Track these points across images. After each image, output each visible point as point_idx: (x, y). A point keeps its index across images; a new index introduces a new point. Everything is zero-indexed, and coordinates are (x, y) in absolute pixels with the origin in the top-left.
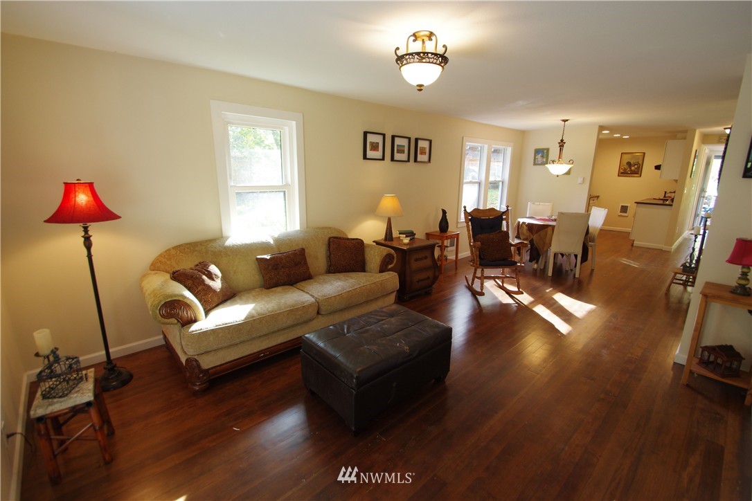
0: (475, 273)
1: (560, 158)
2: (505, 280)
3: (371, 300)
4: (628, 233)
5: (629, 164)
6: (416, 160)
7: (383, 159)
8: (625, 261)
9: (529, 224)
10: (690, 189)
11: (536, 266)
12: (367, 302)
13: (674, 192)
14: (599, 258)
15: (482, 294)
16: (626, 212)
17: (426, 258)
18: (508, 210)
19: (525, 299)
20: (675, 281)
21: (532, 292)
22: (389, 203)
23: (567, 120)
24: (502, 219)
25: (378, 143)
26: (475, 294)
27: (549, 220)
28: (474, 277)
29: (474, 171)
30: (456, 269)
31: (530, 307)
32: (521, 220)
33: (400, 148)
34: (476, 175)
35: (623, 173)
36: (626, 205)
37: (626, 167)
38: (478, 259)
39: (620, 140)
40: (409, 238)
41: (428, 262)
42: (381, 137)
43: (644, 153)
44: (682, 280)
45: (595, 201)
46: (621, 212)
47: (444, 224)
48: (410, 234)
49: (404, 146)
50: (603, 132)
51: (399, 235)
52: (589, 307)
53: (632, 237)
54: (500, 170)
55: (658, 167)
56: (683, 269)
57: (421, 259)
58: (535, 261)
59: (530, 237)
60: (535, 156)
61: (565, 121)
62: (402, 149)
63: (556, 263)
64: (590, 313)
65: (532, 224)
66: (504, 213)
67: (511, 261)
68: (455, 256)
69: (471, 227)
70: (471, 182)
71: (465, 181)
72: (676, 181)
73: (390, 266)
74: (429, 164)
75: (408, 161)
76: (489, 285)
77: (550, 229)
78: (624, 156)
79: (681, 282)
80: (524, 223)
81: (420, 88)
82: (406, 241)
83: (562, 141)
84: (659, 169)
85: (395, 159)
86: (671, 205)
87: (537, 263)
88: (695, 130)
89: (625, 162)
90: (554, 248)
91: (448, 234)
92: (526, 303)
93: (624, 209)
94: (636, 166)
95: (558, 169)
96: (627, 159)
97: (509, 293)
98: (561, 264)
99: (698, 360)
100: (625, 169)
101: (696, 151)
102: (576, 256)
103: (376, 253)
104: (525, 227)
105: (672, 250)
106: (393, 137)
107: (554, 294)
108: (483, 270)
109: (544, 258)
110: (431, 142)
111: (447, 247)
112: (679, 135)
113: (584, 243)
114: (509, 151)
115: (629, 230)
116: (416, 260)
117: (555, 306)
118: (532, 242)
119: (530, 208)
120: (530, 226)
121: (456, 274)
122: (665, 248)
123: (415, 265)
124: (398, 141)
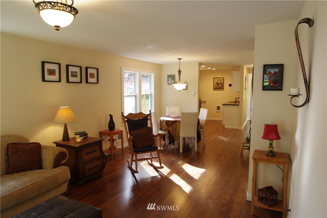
0: (132, 157)
1: (179, 80)
2: (153, 160)
3: (44, 193)
4: (221, 121)
5: (217, 83)
6: (87, 82)
7: (60, 81)
8: (221, 137)
9: (166, 121)
10: (246, 96)
11: (173, 147)
12: (40, 195)
13: (239, 98)
14: (208, 138)
15: (137, 172)
16: (220, 110)
17: (95, 151)
18: (150, 113)
19: (165, 171)
20: (244, 148)
21: (170, 165)
22: (64, 113)
23: (181, 59)
24: (147, 119)
25: (55, 70)
26: (133, 172)
27: (178, 117)
28: (132, 160)
29: (131, 88)
30: (123, 154)
31: (168, 176)
32: (162, 118)
33: (73, 74)
34: (133, 91)
35: (215, 89)
36: (219, 106)
37: (216, 85)
38: (132, 148)
39: (211, 71)
40: (82, 138)
41: (97, 154)
42: (57, 66)
43: (224, 78)
44: (247, 147)
45: (204, 104)
46: (217, 110)
47: (112, 125)
48: (84, 135)
49: (77, 72)
50: (202, 66)
51: (75, 136)
52: (202, 171)
53: (223, 124)
54: (148, 88)
55: (230, 85)
56: (247, 140)
57: (91, 153)
58: (172, 144)
59: (167, 128)
60: (168, 79)
61: (180, 59)
62: (76, 74)
63: (185, 143)
64: (203, 175)
65: (168, 121)
66: (148, 115)
67: (155, 146)
68: (121, 146)
69: (127, 126)
70: (129, 96)
71: (125, 95)
72: (239, 92)
73: (63, 162)
74: (98, 84)
75: (81, 82)
76: (144, 164)
77: (178, 123)
78: (215, 79)
79: (247, 148)
80: (163, 120)
81: (57, 28)
82: (79, 140)
83: (179, 70)
84: (231, 86)
85: (70, 81)
86: (239, 105)
87: (174, 145)
88: (244, 66)
89: (215, 83)
90: (182, 135)
91: (115, 131)
92: (165, 174)
93: (218, 108)
94: (221, 85)
95: (179, 87)
96: (216, 81)
97: (156, 168)
98: (188, 144)
99: (257, 198)
100: (216, 87)
101: (246, 76)
102: (194, 138)
103: (50, 153)
104: (165, 123)
105: (242, 129)
106: (67, 66)
107: (183, 165)
108: (136, 155)
109: (178, 141)
110: (97, 69)
111: (116, 140)
112: (237, 68)
113: (197, 129)
114: (153, 76)
115: (221, 119)
116: (87, 154)
117: (183, 173)
118: (169, 132)
119: (168, 110)
120: (167, 122)
121: (123, 158)
122: (239, 128)
123: (86, 158)
124: (71, 69)
